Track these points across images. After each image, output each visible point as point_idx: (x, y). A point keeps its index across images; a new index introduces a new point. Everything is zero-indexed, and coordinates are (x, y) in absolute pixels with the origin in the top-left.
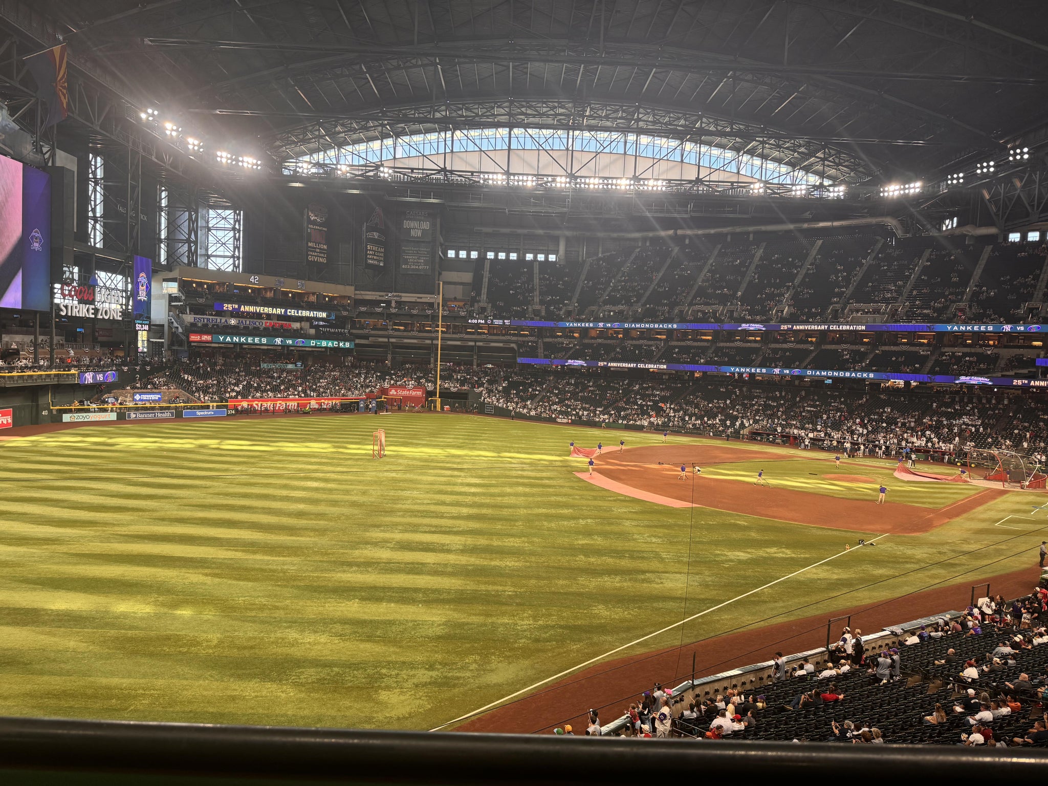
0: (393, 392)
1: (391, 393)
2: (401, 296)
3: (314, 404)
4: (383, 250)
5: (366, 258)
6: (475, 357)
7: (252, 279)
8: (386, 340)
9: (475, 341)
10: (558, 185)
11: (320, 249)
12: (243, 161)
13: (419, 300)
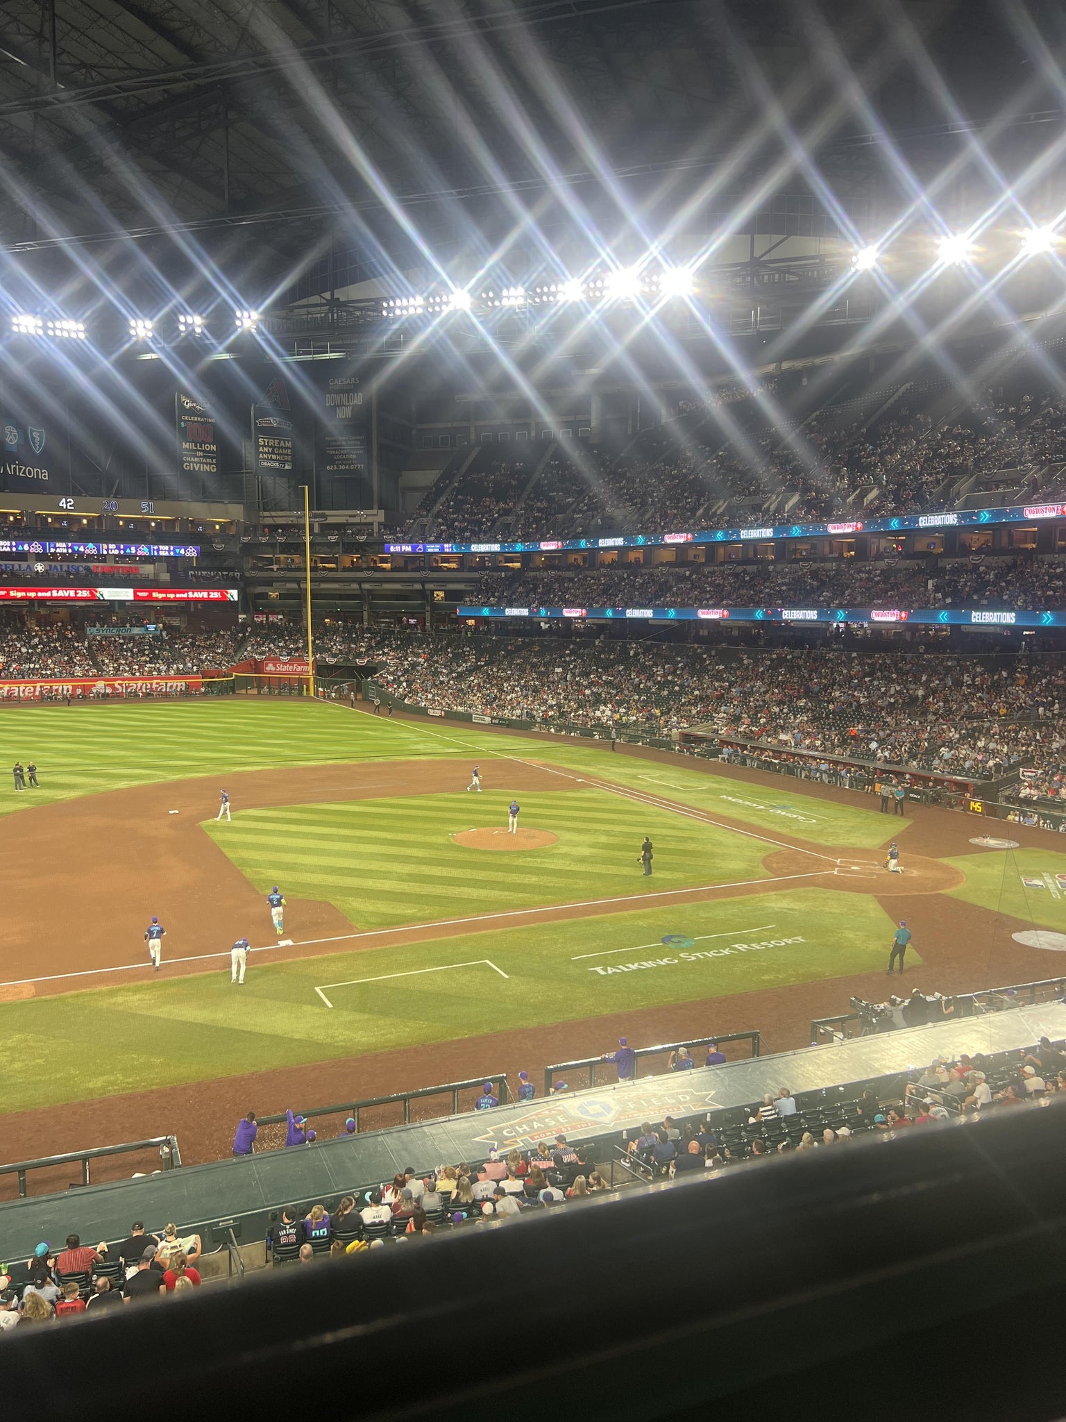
0: (270, 667)
1: (268, 668)
2: (325, 516)
3: (100, 686)
4: (290, 445)
5: (257, 459)
6: (428, 608)
7: (62, 504)
8: (295, 586)
9: (423, 581)
10: (505, 302)
11: (204, 451)
12: (54, 329)
13: (352, 520)
